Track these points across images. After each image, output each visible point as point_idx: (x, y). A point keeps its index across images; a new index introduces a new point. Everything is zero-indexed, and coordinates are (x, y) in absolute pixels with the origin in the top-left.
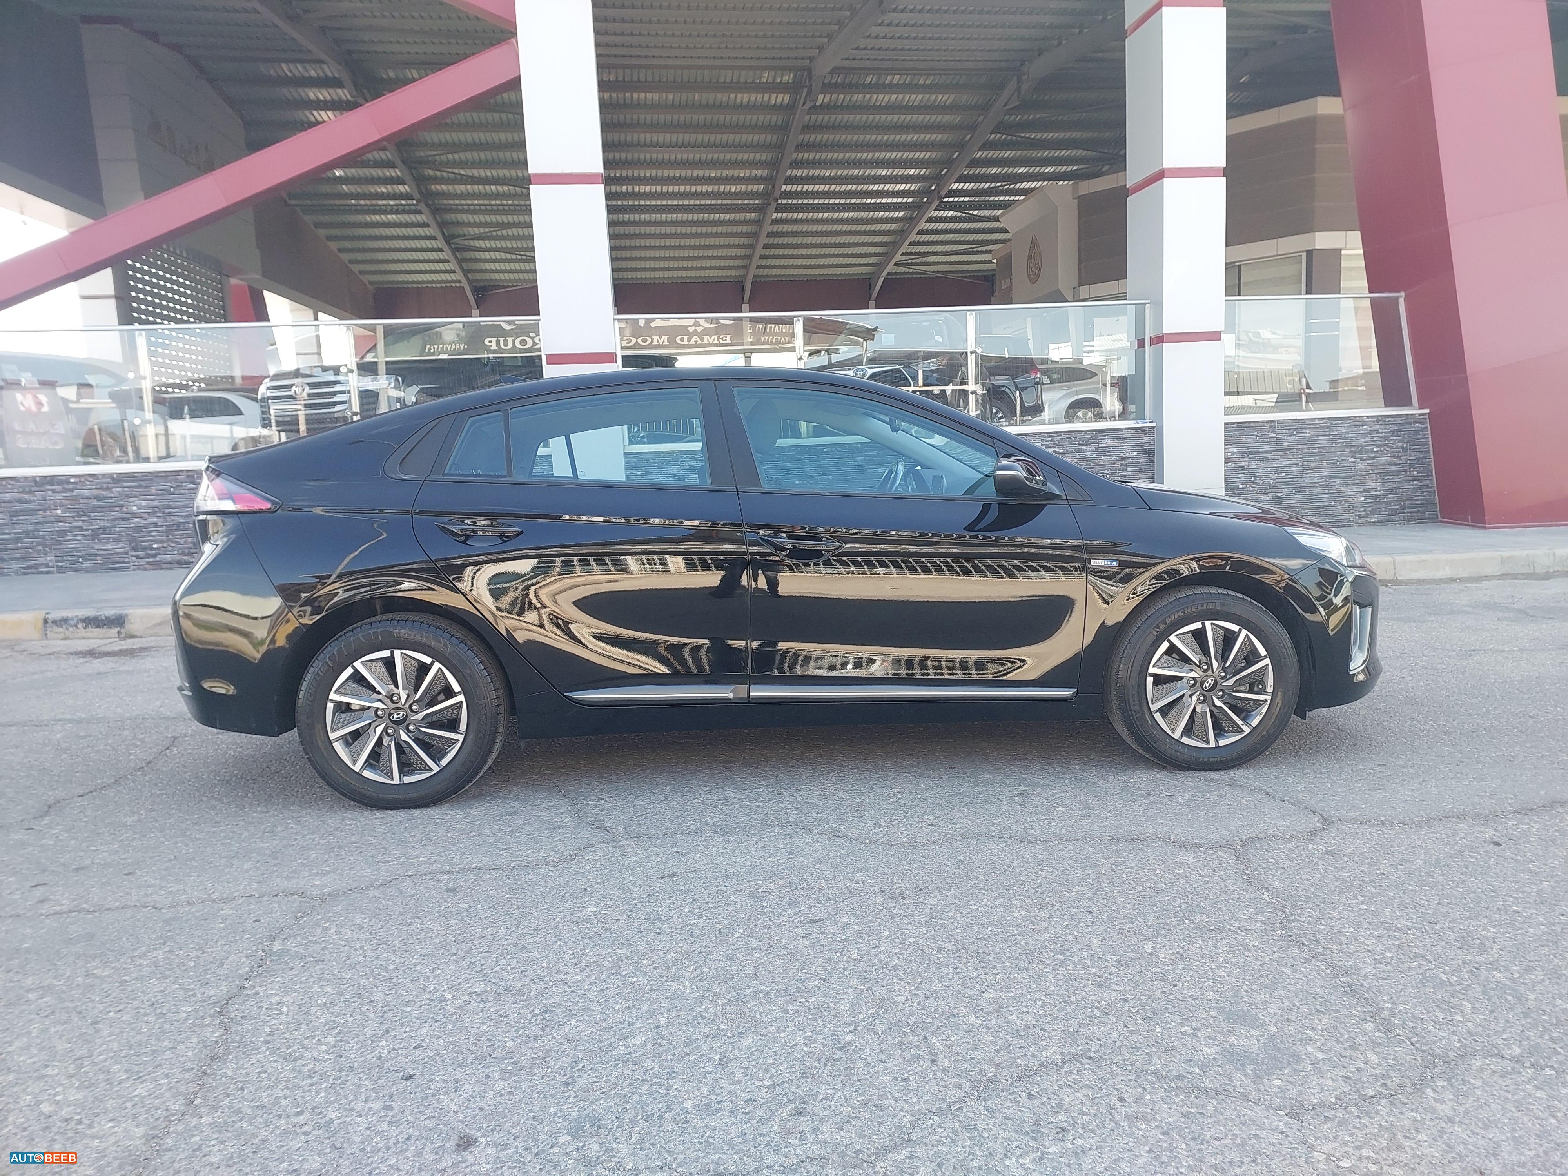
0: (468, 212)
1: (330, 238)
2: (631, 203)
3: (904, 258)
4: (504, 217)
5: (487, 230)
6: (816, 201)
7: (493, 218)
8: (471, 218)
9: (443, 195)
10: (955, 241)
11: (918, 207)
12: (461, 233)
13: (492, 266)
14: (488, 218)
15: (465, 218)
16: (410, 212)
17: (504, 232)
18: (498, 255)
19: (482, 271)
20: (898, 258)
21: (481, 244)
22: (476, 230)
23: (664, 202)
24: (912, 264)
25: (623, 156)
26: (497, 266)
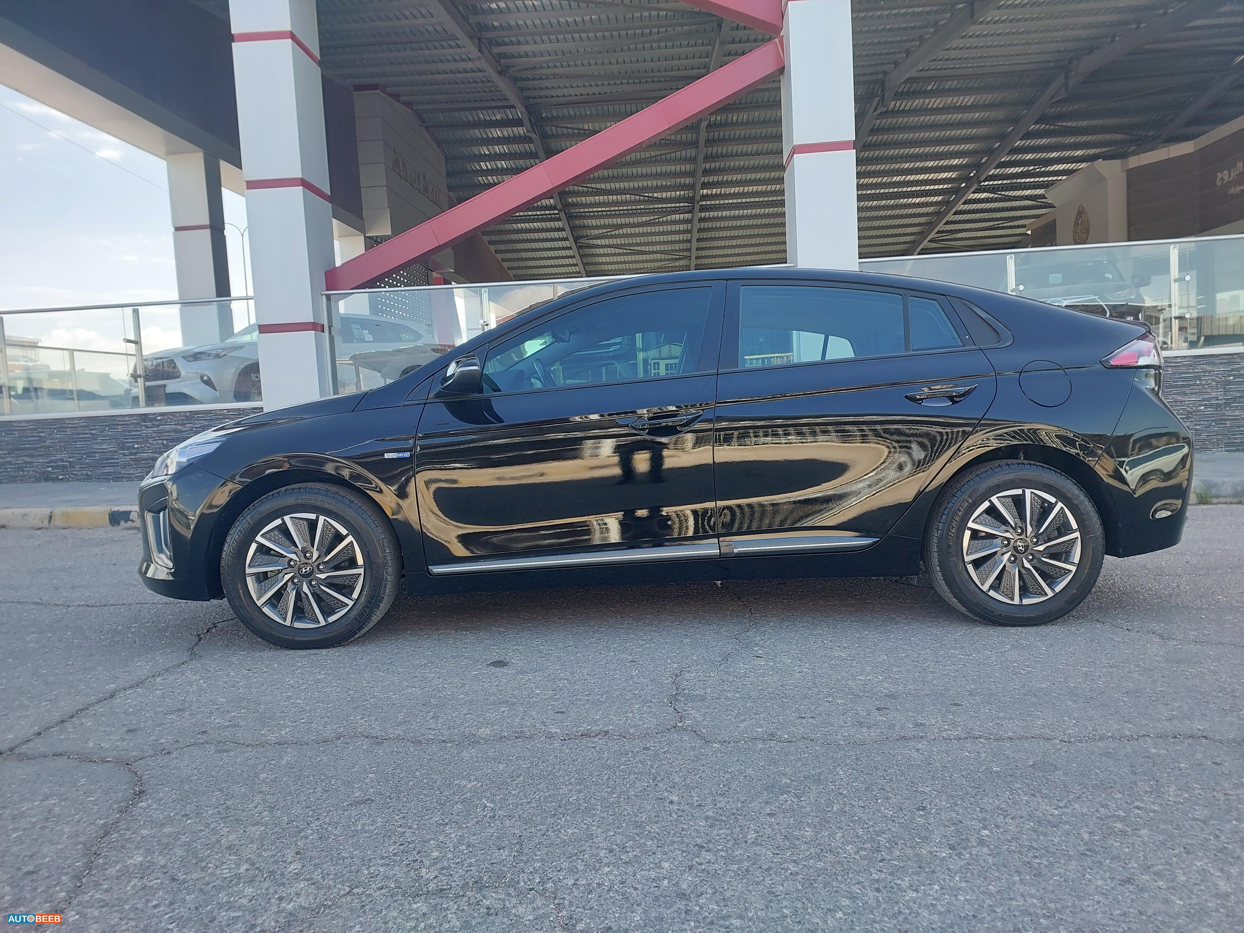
0: (594, 217)
1: (490, 243)
2: (717, 202)
3: (936, 236)
4: (619, 220)
5: (604, 231)
6: (869, 192)
7: (610, 221)
8: (593, 222)
9: (577, 205)
10: (984, 219)
11: (957, 191)
12: (585, 234)
13: (603, 260)
14: (607, 221)
15: (590, 222)
16: (552, 220)
17: (617, 232)
18: (613, 251)
19: (596, 264)
20: (932, 236)
21: (599, 242)
22: (596, 232)
23: (744, 200)
24: (943, 240)
25: (718, 165)
26: (608, 259)
